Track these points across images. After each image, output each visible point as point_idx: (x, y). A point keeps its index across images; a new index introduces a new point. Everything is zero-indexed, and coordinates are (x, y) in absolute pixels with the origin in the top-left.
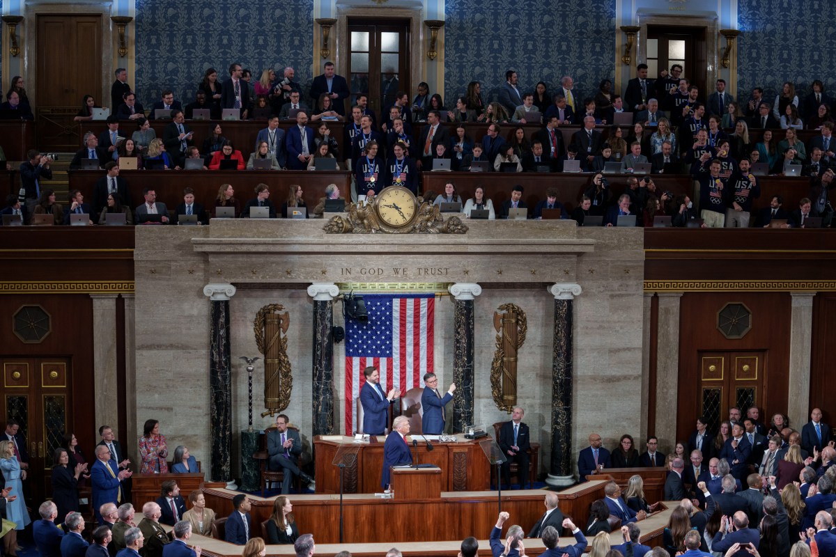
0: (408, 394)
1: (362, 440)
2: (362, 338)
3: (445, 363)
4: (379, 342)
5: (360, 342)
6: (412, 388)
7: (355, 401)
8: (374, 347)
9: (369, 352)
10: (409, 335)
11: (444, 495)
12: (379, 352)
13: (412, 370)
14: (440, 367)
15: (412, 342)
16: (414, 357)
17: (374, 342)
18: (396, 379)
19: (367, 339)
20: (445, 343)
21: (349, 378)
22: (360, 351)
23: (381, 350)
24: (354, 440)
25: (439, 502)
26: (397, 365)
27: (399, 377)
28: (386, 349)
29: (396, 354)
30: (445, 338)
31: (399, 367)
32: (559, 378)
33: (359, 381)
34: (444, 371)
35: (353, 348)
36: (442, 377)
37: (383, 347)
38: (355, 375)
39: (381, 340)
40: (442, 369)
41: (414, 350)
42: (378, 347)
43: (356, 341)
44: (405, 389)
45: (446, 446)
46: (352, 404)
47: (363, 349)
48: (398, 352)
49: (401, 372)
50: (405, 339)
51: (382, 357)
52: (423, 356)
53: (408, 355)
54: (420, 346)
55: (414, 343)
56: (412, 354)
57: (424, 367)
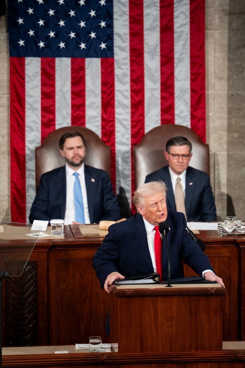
0: (149, 138)
1: (47, 231)
2: (45, 16)
3: (229, 70)
4: (82, 24)
5: (41, 23)
6: (159, 124)
7: (33, 155)
8: (72, 35)
9: (62, 45)
10: (149, 6)
11: (229, 346)
12: (83, 46)
13: (158, 86)
14: (221, 78)
15: (158, 23)
16: (162, 56)
17: (72, 24)
18: (123, 106)
19: (57, 17)
20: (230, 25)
21: (17, 105)
22: (42, 44)
23: (88, 40)
24: (30, 232)
25: (219, 361)
26: (125, 75)
27: (127, 102)
28: (99, 40)
29: (122, 49)
30: (231, 14)
31: (128, 79)
33: (39, 112)
34: (230, 87)
35: (26, 37)
36: (225, 100)
37: (93, 35)
38: (30, 96)
39: (88, 19)
40: (224, 84)
41: (162, 41)
42: (82, 35)
43: (31, 22)
44: (143, 128)
45: (235, 243)
46: (24, 162)
47: (47, 39)
48: (127, 45)
49: (132, 90)
50: (141, 16)
51: (92, 57)
52: (181, 54)
53: (147, 53)
54: (175, 32)
55: (161, 27)
56: (158, 49)
57: (186, 80)
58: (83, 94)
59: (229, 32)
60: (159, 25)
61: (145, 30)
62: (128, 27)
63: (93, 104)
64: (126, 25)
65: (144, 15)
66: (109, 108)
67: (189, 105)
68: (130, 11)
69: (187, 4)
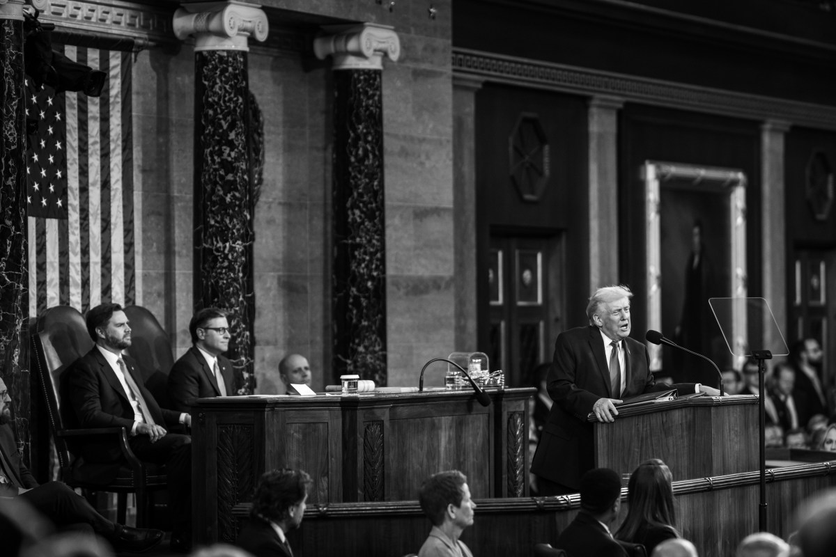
4: (44, 173)
8: (36, 187)
9: (29, 200)
12: (44, 202)
15: (99, 177)
16: (102, 220)
17: (36, 173)
18: (75, 284)
23: (48, 195)
26: (76, 242)
27: (79, 279)
28: (57, 194)
29: (74, 209)
31: (78, 249)
32: (372, 278)
37: (52, 188)
39: (47, 166)
41: (102, 201)
42: (44, 188)
48: (77, 203)
49: (82, 263)
51: (51, 217)
52: (117, 217)
53: (92, 215)
54: (112, 189)
55: (101, 181)
56: (99, 212)
57: (120, 252)
58: (44, 267)
59: (143, 195)
60: (99, 179)
61: (90, 185)
62: (78, 179)
63: (52, 280)
64: (76, 178)
65: (89, 165)
66: (65, 287)
67: (123, 285)
68: (79, 159)
69: (118, 155)
